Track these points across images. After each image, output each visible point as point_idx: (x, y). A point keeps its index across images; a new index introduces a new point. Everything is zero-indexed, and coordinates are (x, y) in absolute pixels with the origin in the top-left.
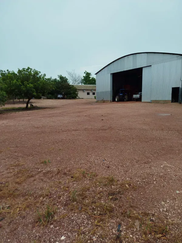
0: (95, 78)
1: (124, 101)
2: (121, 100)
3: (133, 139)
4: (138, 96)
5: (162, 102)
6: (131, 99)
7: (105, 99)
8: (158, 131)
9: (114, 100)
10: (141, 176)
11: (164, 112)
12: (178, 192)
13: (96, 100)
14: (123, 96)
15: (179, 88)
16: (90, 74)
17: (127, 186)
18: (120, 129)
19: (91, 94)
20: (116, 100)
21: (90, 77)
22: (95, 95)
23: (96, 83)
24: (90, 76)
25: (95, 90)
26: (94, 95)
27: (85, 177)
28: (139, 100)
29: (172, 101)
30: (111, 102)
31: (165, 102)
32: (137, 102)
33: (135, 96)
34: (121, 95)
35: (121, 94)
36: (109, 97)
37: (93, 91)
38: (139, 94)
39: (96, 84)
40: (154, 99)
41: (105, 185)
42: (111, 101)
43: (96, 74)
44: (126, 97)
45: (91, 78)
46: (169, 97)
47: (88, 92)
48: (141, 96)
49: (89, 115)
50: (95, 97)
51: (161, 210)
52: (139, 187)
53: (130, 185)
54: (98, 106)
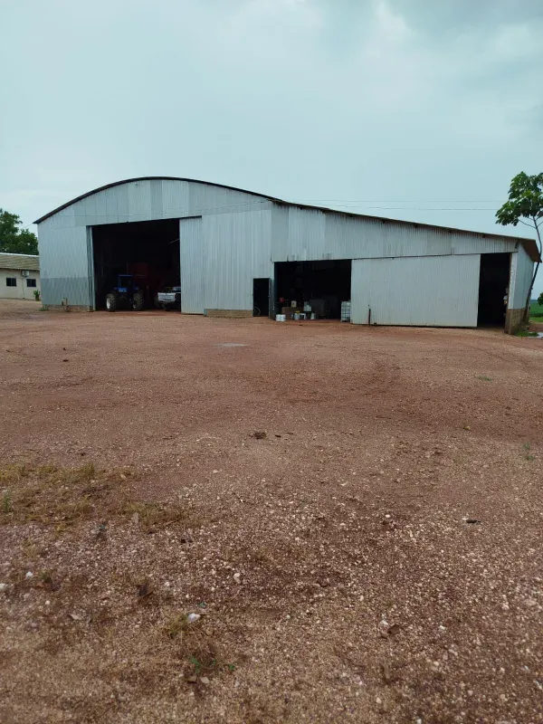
0: (33, 235)
1: (131, 309)
2: (123, 306)
3: (147, 399)
4: (171, 296)
5: (231, 315)
6: (151, 305)
7: (71, 303)
8: (207, 381)
9: (100, 306)
10: (152, 460)
11: (233, 340)
12: (215, 471)
13: (39, 304)
14: (130, 294)
15: (268, 279)
16: (17, 217)
17: (122, 476)
18: (116, 381)
19: (21, 283)
20: (108, 305)
21: (16, 230)
22: (38, 288)
23: (40, 248)
24: (16, 226)
25: (37, 271)
26: (33, 289)
27: (27, 476)
28: (175, 307)
29: (256, 313)
30: (91, 311)
31: (238, 315)
32: (168, 313)
33: (162, 296)
34: (121, 290)
35: (123, 286)
36: (85, 297)
37: (28, 274)
38: (174, 292)
39: (37, 254)
40: (213, 305)
41: (76, 482)
42: (91, 307)
43: (38, 222)
44: (138, 297)
45: (19, 233)
46: (248, 304)
47: (11, 276)
48: (178, 297)
49: (21, 350)
50: (37, 295)
51: (180, 497)
52: (146, 475)
53: (128, 474)
54: (49, 323)
